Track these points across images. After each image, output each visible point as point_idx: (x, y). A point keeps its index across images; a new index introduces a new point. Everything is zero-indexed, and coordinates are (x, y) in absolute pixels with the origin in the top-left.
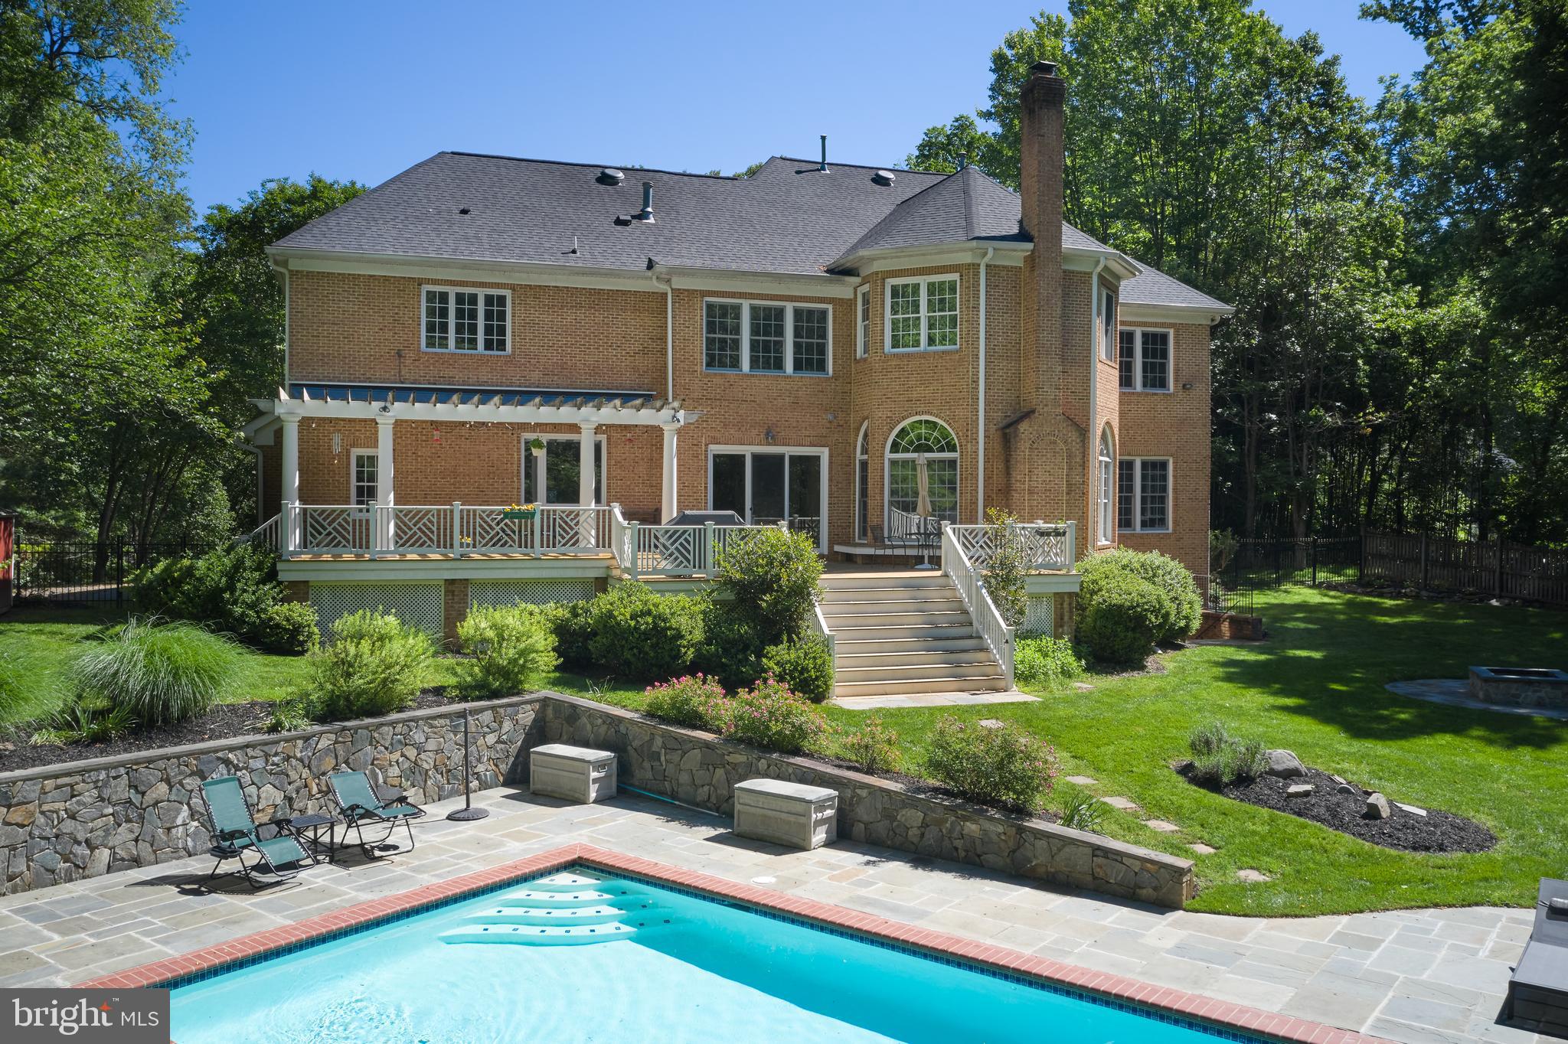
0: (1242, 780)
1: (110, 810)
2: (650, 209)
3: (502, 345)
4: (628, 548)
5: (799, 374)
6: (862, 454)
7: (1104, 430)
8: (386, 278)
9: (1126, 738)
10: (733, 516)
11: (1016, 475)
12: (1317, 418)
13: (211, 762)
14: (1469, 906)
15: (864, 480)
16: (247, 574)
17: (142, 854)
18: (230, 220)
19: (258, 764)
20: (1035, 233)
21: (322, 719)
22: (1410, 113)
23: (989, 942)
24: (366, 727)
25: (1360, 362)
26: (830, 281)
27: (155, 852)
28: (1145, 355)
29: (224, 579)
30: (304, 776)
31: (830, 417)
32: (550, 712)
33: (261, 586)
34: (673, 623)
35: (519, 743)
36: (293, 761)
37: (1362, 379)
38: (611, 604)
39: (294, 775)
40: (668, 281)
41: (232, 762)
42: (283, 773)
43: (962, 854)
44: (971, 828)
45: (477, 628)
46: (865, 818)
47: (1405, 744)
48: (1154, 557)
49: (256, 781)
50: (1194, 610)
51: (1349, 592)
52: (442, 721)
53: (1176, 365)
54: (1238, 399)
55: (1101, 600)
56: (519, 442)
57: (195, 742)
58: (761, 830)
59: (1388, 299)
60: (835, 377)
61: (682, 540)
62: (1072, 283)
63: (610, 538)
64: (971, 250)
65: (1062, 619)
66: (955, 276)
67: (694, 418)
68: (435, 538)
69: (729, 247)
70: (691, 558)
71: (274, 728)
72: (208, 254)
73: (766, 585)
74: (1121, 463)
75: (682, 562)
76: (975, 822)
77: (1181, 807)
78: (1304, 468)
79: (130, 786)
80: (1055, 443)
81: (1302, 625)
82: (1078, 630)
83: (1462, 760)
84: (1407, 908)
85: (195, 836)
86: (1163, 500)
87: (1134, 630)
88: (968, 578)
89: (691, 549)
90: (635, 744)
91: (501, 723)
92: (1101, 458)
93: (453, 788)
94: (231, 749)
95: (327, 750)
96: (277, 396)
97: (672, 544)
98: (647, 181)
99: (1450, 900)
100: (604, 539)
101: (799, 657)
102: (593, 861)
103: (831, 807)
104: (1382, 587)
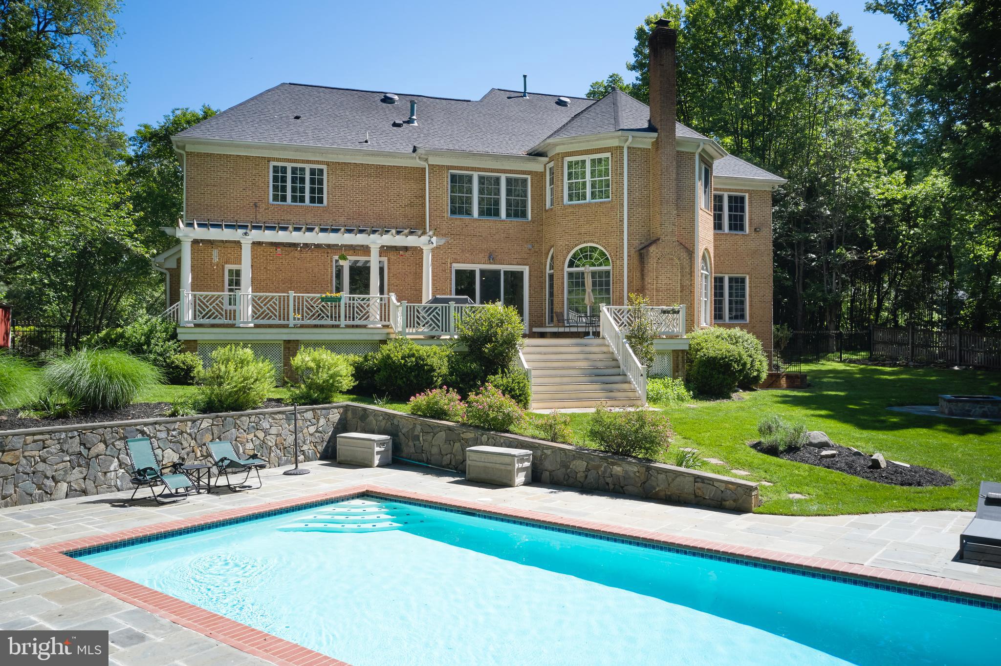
0: (792, 449)
1: (68, 459)
2: (414, 117)
3: (321, 201)
4: (400, 320)
5: (509, 219)
6: (550, 270)
7: (704, 253)
8: (247, 157)
9: (717, 429)
10: (467, 299)
11: (648, 280)
12: (840, 255)
13: (132, 432)
14: (937, 510)
15: (551, 286)
16: (158, 334)
17: (88, 488)
18: (151, 133)
19: (163, 435)
20: (658, 126)
21: (204, 411)
22: (898, 67)
23: (627, 526)
24: (232, 417)
25: (868, 221)
26: (529, 160)
27: (96, 487)
28: (730, 210)
29: (143, 338)
30: (192, 445)
31: (530, 247)
32: (350, 414)
33: (167, 342)
34: (429, 361)
35: (330, 433)
36: (185, 435)
37: (870, 232)
38: (389, 351)
39: (185, 444)
40: (426, 160)
41: (146, 433)
42: (178, 442)
43: (611, 487)
44: (617, 469)
45: (303, 361)
46: (550, 468)
47: (896, 432)
48: (737, 331)
49: (161, 446)
50: (762, 366)
51: (863, 364)
52: (281, 416)
53: (750, 216)
54: (791, 246)
55: (702, 355)
56: (332, 261)
57: (122, 420)
58: (483, 476)
59: (884, 179)
60: (533, 221)
61: (434, 313)
62: (682, 159)
63: (389, 315)
64: (618, 137)
65: (678, 367)
66: (608, 155)
67: (442, 242)
68: (277, 314)
69: (465, 140)
70: (440, 325)
71: (173, 414)
72: (137, 156)
73: (488, 338)
74: (715, 278)
75: (434, 327)
76: (620, 465)
77: (752, 462)
78: (834, 288)
79: (80, 444)
80: (672, 259)
81: (833, 380)
82: (688, 375)
83: (933, 441)
84: (896, 512)
85: (122, 478)
86: (742, 303)
87: (724, 373)
88: (617, 336)
89: (440, 319)
90: (404, 430)
91: (318, 420)
92: (702, 271)
93: (287, 459)
94: (146, 425)
95: (207, 429)
96: (178, 226)
97: (428, 316)
98: (412, 100)
99: (924, 507)
100: (385, 314)
101: (508, 382)
102: (376, 492)
103: (527, 460)
104: (884, 360)
